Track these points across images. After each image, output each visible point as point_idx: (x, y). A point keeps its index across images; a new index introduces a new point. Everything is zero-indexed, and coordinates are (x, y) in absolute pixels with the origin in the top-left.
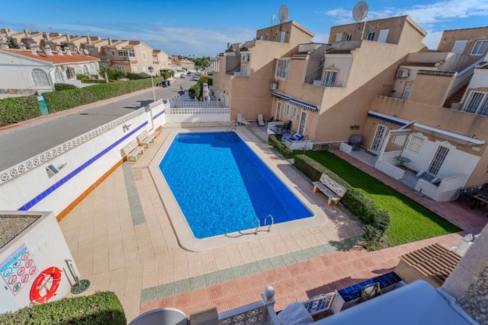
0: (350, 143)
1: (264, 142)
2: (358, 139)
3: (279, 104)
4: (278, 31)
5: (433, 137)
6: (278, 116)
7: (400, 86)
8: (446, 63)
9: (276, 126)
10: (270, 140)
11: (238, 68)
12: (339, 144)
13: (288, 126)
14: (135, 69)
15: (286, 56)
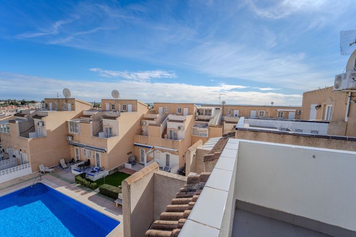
0: (129, 163)
1: (72, 183)
2: (133, 159)
3: (77, 150)
4: (64, 103)
6: (77, 157)
8: (158, 119)
9: (79, 166)
10: (76, 180)
12: (124, 165)
13: (88, 163)
15: (75, 118)
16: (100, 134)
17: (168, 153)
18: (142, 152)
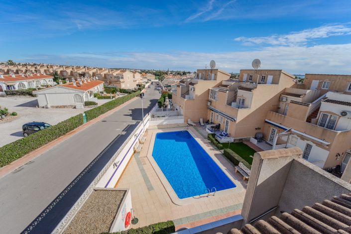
0: (256, 138)
1: (205, 138)
2: (261, 136)
3: (212, 113)
4: (210, 73)
5: (303, 138)
6: (211, 121)
7: (282, 106)
8: (306, 96)
9: (212, 127)
10: (208, 137)
11: (188, 93)
12: (250, 138)
13: (218, 127)
14: (123, 86)
15: (215, 87)
16: (233, 103)
17: (311, 143)
18: (273, 131)
